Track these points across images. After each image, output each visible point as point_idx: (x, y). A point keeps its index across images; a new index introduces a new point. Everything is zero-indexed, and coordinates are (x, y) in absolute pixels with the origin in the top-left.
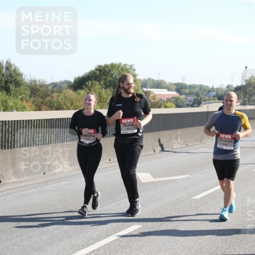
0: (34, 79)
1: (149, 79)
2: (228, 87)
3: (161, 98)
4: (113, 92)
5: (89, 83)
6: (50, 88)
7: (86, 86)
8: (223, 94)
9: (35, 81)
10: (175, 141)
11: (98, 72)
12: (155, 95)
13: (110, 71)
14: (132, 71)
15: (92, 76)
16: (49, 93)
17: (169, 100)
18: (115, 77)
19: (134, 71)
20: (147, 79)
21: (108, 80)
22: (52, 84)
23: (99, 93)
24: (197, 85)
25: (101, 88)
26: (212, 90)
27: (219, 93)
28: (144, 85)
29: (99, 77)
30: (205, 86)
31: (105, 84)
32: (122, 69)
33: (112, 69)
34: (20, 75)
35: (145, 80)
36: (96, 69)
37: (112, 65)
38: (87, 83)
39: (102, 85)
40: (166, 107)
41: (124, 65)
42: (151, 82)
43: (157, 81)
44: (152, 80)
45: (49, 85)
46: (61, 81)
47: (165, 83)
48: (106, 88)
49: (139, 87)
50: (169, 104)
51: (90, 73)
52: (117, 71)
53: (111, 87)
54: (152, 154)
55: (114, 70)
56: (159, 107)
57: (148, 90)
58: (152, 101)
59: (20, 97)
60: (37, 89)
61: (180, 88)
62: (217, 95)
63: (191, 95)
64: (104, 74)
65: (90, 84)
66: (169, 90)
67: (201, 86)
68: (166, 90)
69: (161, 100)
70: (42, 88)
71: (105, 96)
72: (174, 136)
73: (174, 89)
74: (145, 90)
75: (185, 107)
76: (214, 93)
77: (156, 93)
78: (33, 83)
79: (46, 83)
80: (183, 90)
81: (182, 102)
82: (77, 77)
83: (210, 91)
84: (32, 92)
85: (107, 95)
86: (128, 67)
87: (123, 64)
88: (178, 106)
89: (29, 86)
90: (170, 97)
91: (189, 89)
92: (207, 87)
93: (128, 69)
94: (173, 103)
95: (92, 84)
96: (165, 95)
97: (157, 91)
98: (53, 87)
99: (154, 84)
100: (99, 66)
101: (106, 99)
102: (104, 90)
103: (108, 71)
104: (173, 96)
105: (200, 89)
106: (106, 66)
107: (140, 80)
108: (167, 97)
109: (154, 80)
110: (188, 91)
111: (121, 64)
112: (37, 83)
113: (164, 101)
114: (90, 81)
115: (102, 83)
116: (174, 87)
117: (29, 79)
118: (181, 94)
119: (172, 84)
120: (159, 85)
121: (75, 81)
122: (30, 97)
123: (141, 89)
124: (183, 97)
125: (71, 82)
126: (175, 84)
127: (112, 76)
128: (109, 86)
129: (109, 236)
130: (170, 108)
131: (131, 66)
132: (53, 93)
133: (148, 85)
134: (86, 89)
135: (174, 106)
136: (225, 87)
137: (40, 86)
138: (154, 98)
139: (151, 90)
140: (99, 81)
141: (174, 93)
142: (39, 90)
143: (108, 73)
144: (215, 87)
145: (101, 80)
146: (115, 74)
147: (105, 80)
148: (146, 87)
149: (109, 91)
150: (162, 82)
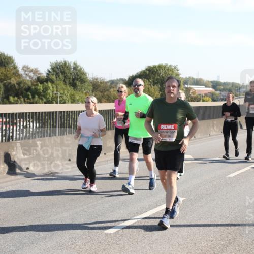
0: (96, 77)
1: (190, 77)
3: (200, 93)
4: (160, 88)
6: (109, 84)
9: (97, 79)
10: (212, 129)
11: (148, 72)
12: (195, 91)
13: (157, 70)
14: (176, 71)
15: (143, 75)
16: (108, 88)
17: (206, 95)
18: (163, 77)
19: (178, 70)
20: (188, 77)
21: (156, 78)
22: (110, 81)
23: (148, 89)
24: (229, 83)
25: (150, 85)
29: (149, 75)
30: (237, 84)
31: (153, 81)
32: (168, 70)
33: (159, 69)
34: (84, 74)
35: (186, 78)
36: (146, 69)
37: (160, 66)
39: (151, 82)
40: (204, 101)
41: (170, 66)
42: (191, 80)
43: (197, 79)
44: (193, 78)
45: (107, 82)
46: (117, 79)
47: (203, 81)
48: (154, 85)
50: (206, 98)
51: (141, 72)
52: (164, 71)
53: (159, 84)
54: (193, 140)
55: (161, 70)
56: (198, 101)
57: (189, 86)
58: (193, 95)
59: (85, 92)
60: (98, 85)
61: (215, 85)
63: (225, 90)
64: (153, 73)
66: (206, 87)
67: (233, 84)
68: (204, 87)
69: (200, 95)
70: (102, 85)
72: (211, 125)
73: (210, 86)
74: (186, 86)
75: (219, 101)
76: (244, 90)
77: (195, 89)
78: (95, 80)
79: (105, 80)
80: (218, 87)
81: (217, 96)
82: (131, 75)
83: (241, 88)
84: (94, 88)
85: (155, 90)
86: (173, 67)
88: (214, 100)
89: (91, 83)
90: (207, 92)
91: (223, 86)
92: (239, 84)
93: (173, 69)
94: (210, 97)
96: (203, 91)
98: (111, 84)
99: (194, 81)
100: (149, 67)
102: (152, 86)
103: (156, 70)
104: (209, 92)
105: (233, 86)
106: (155, 67)
107: (183, 78)
108: (205, 92)
109: (194, 79)
110: (222, 87)
111: (167, 65)
112: (99, 80)
113: (202, 96)
116: (211, 84)
117: (91, 77)
118: (216, 90)
119: (209, 81)
120: (198, 82)
121: (129, 79)
122: (93, 92)
123: (183, 87)
124: (218, 92)
125: (126, 80)
126: (212, 82)
127: (159, 75)
128: (156, 83)
129: (159, 206)
130: (207, 101)
131: (175, 67)
132: (110, 88)
133: (189, 83)
135: (211, 100)
137: (101, 83)
138: (194, 93)
139: (192, 86)
140: (148, 79)
141: (211, 90)
142: (100, 86)
143: (156, 72)
145: (150, 78)
146: (162, 73)
147: (154, 78)
148: (187, 84)
149: (157, 87)
150: (201, 80)
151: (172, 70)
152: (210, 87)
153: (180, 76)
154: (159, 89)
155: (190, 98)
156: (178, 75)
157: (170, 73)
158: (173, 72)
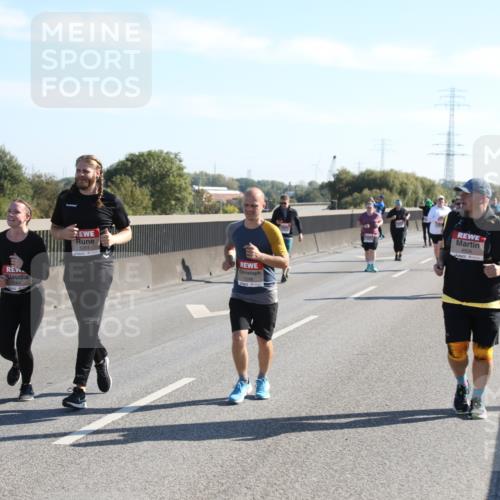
0: (38, 174)
1: (202, 173)
2: (311, 184)
3: (218, 199)
4: (151, 191)
5: (117, 179)
6: (62, 185)
7: (112, 182)
8: (303, 193)
9: (39, 177)
11: (129, 164)
12: (211, 196)
13: (146, 161)
14: (178, 162)
15: (121, 169)
17: (229, 202)
18: (156, 173)
19: (180, 161)
20: (198, 172)
21: (144, 174)
22: (64, 180)
24: (267, 182)
25: (135, 186)
26: (289, 188)
27: (299, 192)
28: (195, 180)
29: (131, 169)
30: (279, 183)
31: (140, 179)
32: (164, 160)
33: (149, 159)
35: (195, 174)
36: (127, 160)
37: (150, 154)
38: (114, 179)
39: (135, 181)
40: (225, 212)
41: (167, 153)
42: (204, 177)
43: (213, 176)
44: (206, 175)
45: (59, 182)
47: (224, 179)
48: (140, 186)
49: (188, 185)
50: (230, 208)
51: (118, 164)
52: (157, 163)
53: (149, 186)
55: (152, 161)
56: (217, 212)
57: (201, 188)
58: (207, 203)
60: (42, 188)
61: (245, 185)
62: (296, 194)
64: (138, 165)
65: (118, 181)
66: (229, 188)
67: (273, 183)
68: (225, 188)
69: (219, 202)
70: (50, 187)
71: (140, 197)
73: (236, 186)
74: (196, 188)
76: (292, 193)
77: (211, 192)
78: (37, 179)
79: (55, 179)
83: (286, 190)
84: (35, 192)
85: (143, 194)
86: (172, 156)
87: (165, 151)
89: (31, 183)
90: (231, 198)
92: (282, 184)
93: (172, 159)
94: (235, 206)
95: (122, 180)
96: (224, 195)
97: (212, 190)
98: (65, 184)
99: (208, 179)
100: (131, 155)
101: (142, 203)
102: (138, 188)
103: (143, 161)
104: (234, 197)
105: (273, 187)
106: (142, 155)
107: (189, 174)
108: (228, 198)
109: (209, 175)
111: (161, 152)
112: (43, 178)
113: (223, 204)
114: (118, 176)
115: (135, 179)
116: (236, 184)
117: (31, 173)
119: (233, 180)
120: (215, 181)
122: (33, 198)
123: (190, 188)
126: (238, 180)
127: (148, 168)
128: (145, 183)
129: (149, 393)
130: (231, 213)
131: (176, 155)
133: (201, 182)
134: (113, 187)
135: (237, 210)
136: (306, 184)
137: (47, 183)
138: (209, 199)
139: (205, 188)
140: (131, 176)
141: (237, 193)
142: (47, 189)
143: (143, 164)
144: (293, 184)
145: (134, 174)
146: (154, 165)
147: (140, 174)
148: (197, 184)
149: (146, 190)
150: (219, 176)
151: (171, 162)
152: (235, 189)
153: (185, 171)
154: (149, 193)
155: (202, 208)
156: (181, 168)
157: (168, 165)
158: (172, 163)
